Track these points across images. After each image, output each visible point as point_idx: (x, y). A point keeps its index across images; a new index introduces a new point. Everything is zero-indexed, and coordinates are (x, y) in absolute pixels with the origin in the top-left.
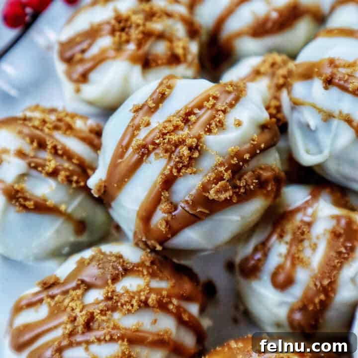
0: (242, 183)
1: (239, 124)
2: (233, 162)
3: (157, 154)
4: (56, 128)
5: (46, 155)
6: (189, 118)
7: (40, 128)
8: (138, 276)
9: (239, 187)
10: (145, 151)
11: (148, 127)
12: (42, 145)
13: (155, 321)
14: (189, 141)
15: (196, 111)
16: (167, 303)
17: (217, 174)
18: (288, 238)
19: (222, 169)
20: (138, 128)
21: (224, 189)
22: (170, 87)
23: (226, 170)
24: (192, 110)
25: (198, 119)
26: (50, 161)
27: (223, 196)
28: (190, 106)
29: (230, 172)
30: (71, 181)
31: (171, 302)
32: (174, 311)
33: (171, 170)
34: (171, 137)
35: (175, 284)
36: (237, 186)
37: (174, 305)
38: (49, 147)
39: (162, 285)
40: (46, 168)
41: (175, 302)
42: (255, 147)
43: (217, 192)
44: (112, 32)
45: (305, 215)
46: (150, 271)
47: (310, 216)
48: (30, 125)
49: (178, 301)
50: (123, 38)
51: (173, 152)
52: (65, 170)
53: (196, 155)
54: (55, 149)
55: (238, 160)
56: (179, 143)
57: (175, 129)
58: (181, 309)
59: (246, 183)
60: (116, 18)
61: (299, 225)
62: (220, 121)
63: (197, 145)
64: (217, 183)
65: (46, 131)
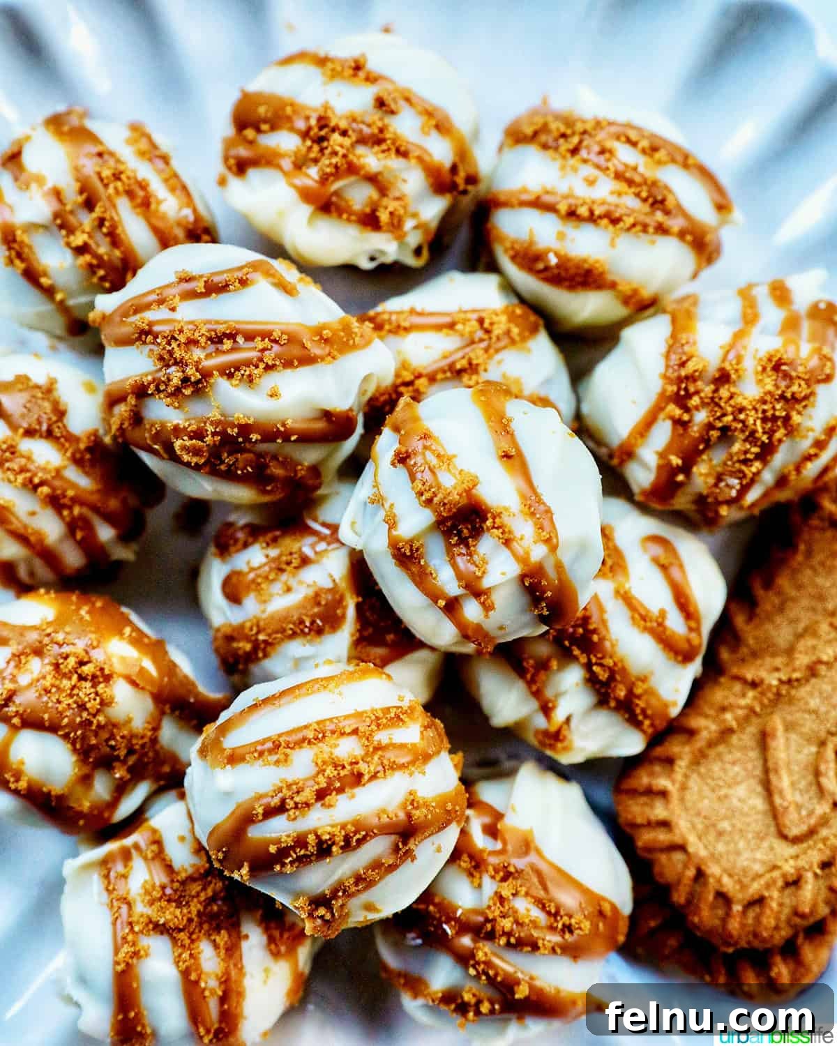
0: (229, 460)
1: (273, 395)
2: (229, 431)
3: (151, 350)
4: (130, 194)
5: (87, 220)
6: (225, 341)
7: (106, 181)
8: (59, 450)
9: (222, 462)
10: (144, 335)
11: (170, 312)
12: (89, 205)
13: (33, 514)
14: (190, 371)
15: (240, 339)
16: (64, 506)
17: (199, 428)
18: (273, 552)
19: (210, 429)
20: (161, 302)
21: (196, 452)
22: (244, 283)
23: (214, 434)
24: (236, 334)
25: (232, 350)
26: (83, 232)
27: (186, 458)
28: (239, 327)
29: (218, 438)
30: (94, 273)
31: (70, 508)
32: (68, 519)
33: (149, 384)
34: (176, 349)
35: (98, 491)
36: (219, 457)
37: (71, 512)
38: (94, 215)
39: (81, 481)
40: (72, 238)
41: (77, 510)
42: (278, 434)
43: (183, 448)
44: (305, 135)
45: (313, 546)
46: (78, 456)
47: (316, 553)
48: (98, 169)
49: (85, 511)
50: (312, 155)
51: (168, 366)
52: (95, 256)
53: (187, 392)
54: (101, 222)
55: (239, 435)
56: (180, 363)
57: (192, 342)
58: (80, 524)
59: (234, 463)
60: (320, 119)
61: (294, 550)
62: (250, 376)
63: (199, 381)
64: (191, 438)
65: (111, 190)
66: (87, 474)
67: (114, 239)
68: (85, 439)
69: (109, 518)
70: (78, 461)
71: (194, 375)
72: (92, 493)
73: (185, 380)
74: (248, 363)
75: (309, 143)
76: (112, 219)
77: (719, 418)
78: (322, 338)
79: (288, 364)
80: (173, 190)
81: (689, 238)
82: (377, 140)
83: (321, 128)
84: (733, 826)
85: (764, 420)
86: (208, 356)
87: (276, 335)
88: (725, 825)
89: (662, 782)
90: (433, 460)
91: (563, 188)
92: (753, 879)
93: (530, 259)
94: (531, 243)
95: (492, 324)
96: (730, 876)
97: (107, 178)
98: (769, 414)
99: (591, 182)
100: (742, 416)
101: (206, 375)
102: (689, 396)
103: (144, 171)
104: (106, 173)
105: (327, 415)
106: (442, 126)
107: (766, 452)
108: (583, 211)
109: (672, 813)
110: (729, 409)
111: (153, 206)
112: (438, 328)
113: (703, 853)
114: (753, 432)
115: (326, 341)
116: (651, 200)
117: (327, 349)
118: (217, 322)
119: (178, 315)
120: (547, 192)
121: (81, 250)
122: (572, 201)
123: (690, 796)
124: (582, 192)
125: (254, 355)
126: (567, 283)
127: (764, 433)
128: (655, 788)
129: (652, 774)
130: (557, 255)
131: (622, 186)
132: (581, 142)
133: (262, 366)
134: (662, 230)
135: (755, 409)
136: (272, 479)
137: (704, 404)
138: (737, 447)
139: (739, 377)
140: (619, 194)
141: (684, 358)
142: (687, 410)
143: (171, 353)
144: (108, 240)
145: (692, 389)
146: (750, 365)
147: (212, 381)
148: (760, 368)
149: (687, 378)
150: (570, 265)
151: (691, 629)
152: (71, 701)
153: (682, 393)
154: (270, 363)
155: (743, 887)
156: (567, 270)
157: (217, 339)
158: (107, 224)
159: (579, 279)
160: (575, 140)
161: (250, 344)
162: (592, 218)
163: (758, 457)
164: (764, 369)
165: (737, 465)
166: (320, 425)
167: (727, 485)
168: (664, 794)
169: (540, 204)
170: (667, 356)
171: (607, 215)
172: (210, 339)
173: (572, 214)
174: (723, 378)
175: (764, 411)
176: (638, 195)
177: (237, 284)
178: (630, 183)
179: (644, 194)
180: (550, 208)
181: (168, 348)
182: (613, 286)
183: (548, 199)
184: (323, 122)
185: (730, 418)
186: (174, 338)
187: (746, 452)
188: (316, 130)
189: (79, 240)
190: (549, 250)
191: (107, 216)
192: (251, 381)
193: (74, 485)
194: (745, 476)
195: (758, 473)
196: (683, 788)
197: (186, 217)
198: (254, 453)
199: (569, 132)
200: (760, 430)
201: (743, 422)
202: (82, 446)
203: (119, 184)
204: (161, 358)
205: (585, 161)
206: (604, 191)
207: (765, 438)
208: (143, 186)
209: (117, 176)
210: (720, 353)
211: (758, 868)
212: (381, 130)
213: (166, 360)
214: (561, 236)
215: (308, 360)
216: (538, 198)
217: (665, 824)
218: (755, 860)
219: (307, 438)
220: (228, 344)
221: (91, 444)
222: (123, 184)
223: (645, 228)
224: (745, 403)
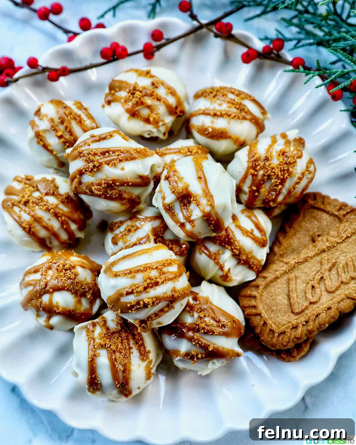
0: (110, 193)
1: (122, 169)
2: (109, 182)
3: (83, 159)
4: (75, 119)
5: (62, 128)
6: (106, 154)
7: (67, 115)
8: (57, 199)
9: (108, 194)
10: (80, 155)
11: (88, 146)
12: (62, 123)
13: (49, 220)
14: (95, 163)
15: (111, 153)
16: (59, 217)
17: (100, 183)
19: (103, 182)
20: (85, 144)
21: (99, 190)
22: (111, 136)
23: (105, 183)
24: (110, 151)
25: (109, 156)
26: (61, 131)
27: (96, 192)
28: (110, 149)
29: (106, 185)
30: (65, 145)
31: (61, 217)
32: (61, 221)
33: (83, 169)
34: (91, 157)
35: (70, 212)
36: (107, 192)
37: (62, 219)
38: (64, 125)
39: (64, 209)
40: (57, 133)
41: (63, 218)
42: (125, 183)
43: (95, 189)
44: (129, 92)
45: (140, 223)
46: (63, 200)
47: (141, 225)
48: (64, 111)
49: (66, 219)
50: (130, 98)
51: (89, 163)
52: (65, 139)
53: (95, 170)
54: (66, 127)
55: (113, 183)
56: (92, 161)
57: (95, 154)
58: (65, 223)
59: (112, 194)
60: (134, 87)
61: (134, 225)
62: (114, 163)
63: (98, 166)
64: (97, 186)
65: (69, 118)
66: (66, 206)
67: (71, 133)
68: (65, 195)
69: (74, 221)
70: (63, 202)
71: (97, 164)
72: (68, 213)
73: (94, 166)
74: (113, 160)
75: (130, 94)
76: (70, 127)
77: (267, 172)
78: (137, 151)
79: (127, 160)
80: (89, 118)
81: (253, 121)
82: (151, 95)
83: (134, 90)
84: (277, 308)
85: (281, 171)
86: (101, 159)
87: (122, 150)
88: (274, 308)
89: (254, 293)
90: (176, 179)
91: (212, 107)
92: (282, 326)
93: (203, 131)
94: (203, 126)
95: (192, 149)
96: (275, 325)
97: (68, 114)
98: (282, 169)
99: (220, 105)
100: (274, 170)
101: (101, 164)
102: (256, 166)
103: (79, 112)
104: (67, 112)
105: (141, 177)
106: (173, 93)
107: (283, 181)
108: (219, 113)
109: (257, 303)
110: (269, 169)
111: (83, 122)
112: (175, 153)
113: (266, 316)
114: (278, 175)
115: (139, 152)
116: (240, 109)
117: (139, 155)
118: (103, 149)
119: (90, 147)
120: (207, 109)
121: (60, 137)
122: (215, 111)
123: (264, 298)
124: (217, 108)
125: (115, 157)
126: (216, 137)
127: (281, 175)
128: (252, 295)
129: (251, 291)
130: (211, 128)
131: (231, 105)
132: (216, 93)
133: (118, 160)
134: (244, 118)
135: (278, 168)
136: (124, 199)
137: (262, 168)
138: (273, 181)
139: (271, 158)
140: (230, 107)
141: (254, 155)
142: (256, 171)
143: (89, 158)
144: (69, 133)
145: (257, 164)
146: (275, 154)
147: (103, 166)
148: (278, 155)
149: (255, 160)
150: (216, 131)
151: (262, 235)
152: (65, 278)
153: (254, 165)
154: (121, 159)
155: (279, 328)
156: (215, 133)
157: (103, 153)
158: (68, 128)
159: (219, 136)
160: (215, 93)
161: (114, 154)
162: (222, 115)
163: (280, 184)
164: (279, 155)
165: (274, 187)
166: (139, 180)
167: (272, 195)
168: (255, 297)
169: (205, 113)
170: (249, 155)
171: (226, 114)
172: (101, 153)
173: (215, 115)
174: (267, 159)
175: (280, 168)
176: (236, 108)
177: (109, 136)
178: (233, 104)
179: (238, 107)
180: (208, 114)
181: (88, 157)
182: (230, 137)
183: (207, 112)
184: (134, 89)
185: (270, 171)
186: (90, 153)
187: (276, 182)
188: (132, 91)
189: (60, 134)
190: (209, 127)
191: (68, 125)
192: (115, 165)
193: (62, 210)
194: (277, 190)
195: (281, 189)
196: (262, 296)
197: (94, 126)
198: (118, 190)
199: (212, 91)
200: (280, 174)
201: (274, 172)
202: (64, 197)
203: (71, 116)
204: (86, 161)
205: (218, 99)
206: (225, 107)
207: (282, 177)
208: (79, 116)
209: (71, 114)
210: (265, 152)
211: (284, 322)
212: (153, 92)
213: (88, 161)
214: (212, 122)
215: (133, 159)
216: (204, 111)
217: (254, 307)
218: (283, 320)
219: (135, 185)
220: (107, 154)
221: (67, 196)
222: (73, 116)
223: (239, 118)
224: (274, 166)
